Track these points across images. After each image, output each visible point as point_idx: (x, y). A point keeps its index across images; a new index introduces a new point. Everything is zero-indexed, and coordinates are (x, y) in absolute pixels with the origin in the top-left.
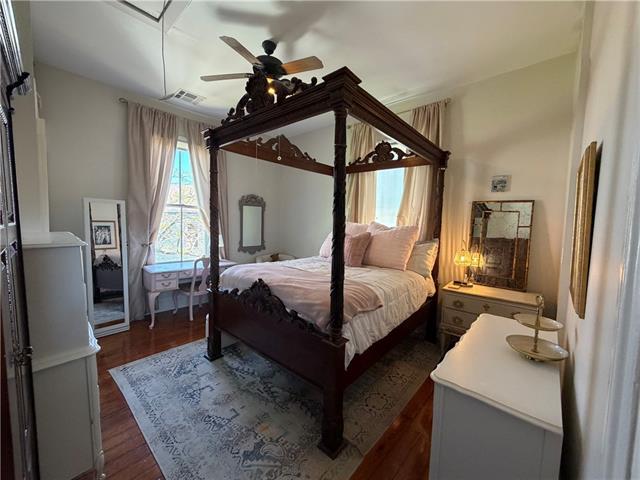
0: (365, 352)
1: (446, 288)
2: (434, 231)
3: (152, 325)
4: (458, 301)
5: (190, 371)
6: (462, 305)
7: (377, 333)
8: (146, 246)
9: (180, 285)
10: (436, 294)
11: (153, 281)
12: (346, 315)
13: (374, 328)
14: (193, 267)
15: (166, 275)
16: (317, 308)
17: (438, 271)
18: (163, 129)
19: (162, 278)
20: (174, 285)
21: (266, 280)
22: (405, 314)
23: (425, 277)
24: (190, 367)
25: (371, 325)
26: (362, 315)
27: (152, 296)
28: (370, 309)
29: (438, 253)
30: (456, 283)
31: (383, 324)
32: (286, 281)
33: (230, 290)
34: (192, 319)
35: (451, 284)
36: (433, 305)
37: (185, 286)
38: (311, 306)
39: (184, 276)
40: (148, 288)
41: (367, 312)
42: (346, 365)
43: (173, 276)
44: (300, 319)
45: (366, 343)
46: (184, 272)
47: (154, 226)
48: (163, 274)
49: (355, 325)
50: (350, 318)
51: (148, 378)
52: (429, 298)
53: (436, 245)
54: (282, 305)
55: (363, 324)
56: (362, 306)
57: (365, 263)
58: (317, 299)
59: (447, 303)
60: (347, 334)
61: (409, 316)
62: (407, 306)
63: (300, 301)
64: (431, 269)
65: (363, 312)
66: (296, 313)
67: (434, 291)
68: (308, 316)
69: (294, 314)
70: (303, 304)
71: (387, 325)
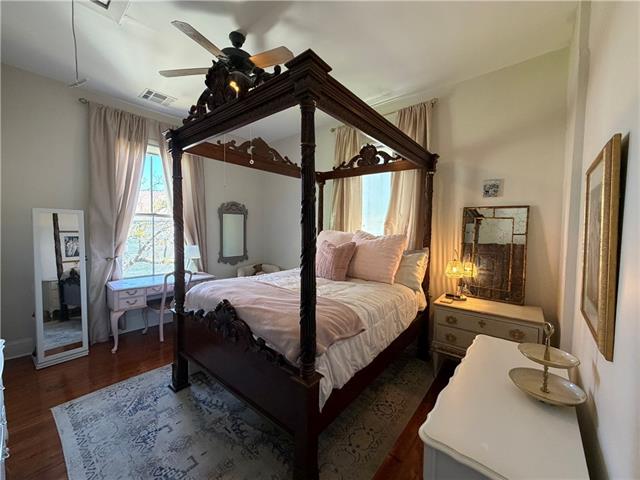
0: (345, 386)
1: (437, 302)
2: (424, 240)
3: (115, 348)
4: (451, 317)
5: (149, 406)
6: (455, 321)
7: (360, 361)
8: (111, 260)
9: (148, 303)
10: (428, 307)
11: (116, 299)
12: (320, 345)
13: (357, 357)
14: (163, 282)
15: (132, 292)
16: (285, 337)
17: (428, 283)
18: (131, 132)
19: (127, 295)
20: (142, 303)
21: (233, 300)
22: (393, 334)
23: (415, 290)
24: (150, 400)
25: (352, 352)
26: (340, 342)
27: (115, 317)
28: (350, 335)
29: (429, 262)
30: (448, 296)
31: (366, 349)
32: (256, 301)
33: (196, 311)
34: (162, 339)
35: (444, 299)
36: (424, 321)
37: (154, 303)
38: (280, 333)
39: (153, 292)
40: (111, 306)
41: (347, 338)
42: (321, 405)
43: (140, 293)
44: (267, 348)
45: (346, 375)
46: (153, 287)
47: (120, 238)
48: (127, 291)
49: (333, 355)
50: (325, 349)
51: (96, 417)
52: (419, 313)
53: (426, 255)
54: (248, 331)
55: (342, 352)
56: (340, 333)
57: (349, 276)
58: (287, 326)
59: (439, 318)
60: (321, 367)
61: (397, 336)
62: (395, 324)
63: (267, 328)
64: (421, 281)
65: (342, 339)
66: (264, 342)
67: (424, 304)
68: (276, 346)
69: (262, 342)
70: (271, 331)
71: (372, 350)
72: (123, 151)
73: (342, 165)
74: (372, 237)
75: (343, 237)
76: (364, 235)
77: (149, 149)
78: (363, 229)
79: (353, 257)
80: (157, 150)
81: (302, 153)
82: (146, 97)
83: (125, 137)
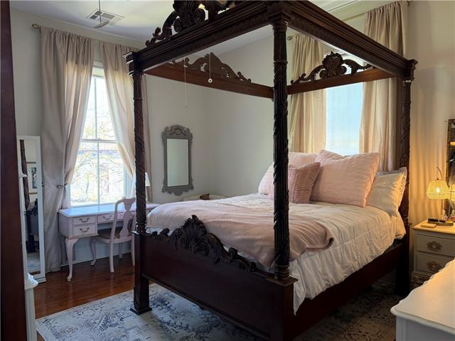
0: (317, 297)
1: (418, 226)
3: (70, 277)
4: (434, 242)
5: (117, 324)
6: (439, 247)
7: (331, 276)
8: (62, 187)
9: (98, 232)
10: (407, 236)
11: (71, 226)
12: (293, 251)
13: (328, 270)
14: (114, 210)
15: (84, 219)
16: (259, 243)
17: (407, 208)
18: (78, 55)
19: (80, 223)
20: (93, 231)
21: (200, 217)
22: (367, 257)
23: (391, 214)
24: (116, 320)
25: (323, 266)
26: (311, 253)
27: (70, 243)
28: (319, 246)
29: (407, 185)
30: (431, 221)
31: (338, 266)
32: (223, 216)
33: (159, 231)
34: (112, 270)
35: (425, 223)
37: (104, 232)
38: (252, 241)
39: (103, 221)
40: (65, 233)
41: (318, 249)
42: (296, 309)
43: (92, 220)
44: (240, 257)
47: (70, 164)
48: (81, 217)
49: (304, 263)
50: (298, 254)
51: (72, 330)
52: (396, 240)
53: (402, 176)
54: (219, 244)
55: (313, 264)
56: (311, 243)
57: (314, 199)
59: (418, 244)
60: (294, 273)
61: (370, 260)
62: (368, 248)
63: (238, 237)
64: (397, 203)
65: (313, 250)
66: (236, 251)
67: (403, 232)
68: (250, 254)
69: (234, 251)
70: (243, 240)
71: (343, 268)
72: (71, 74)
73: (302, 78)
74: (339, 157)
75: (304, 159)
76: (330, 155)
77: (95, 71)
78: (328, 149)
79: (318, 179)
80: (102, 72)
81: (275, 70)
82: (94, 17)
83: (72, 60)
